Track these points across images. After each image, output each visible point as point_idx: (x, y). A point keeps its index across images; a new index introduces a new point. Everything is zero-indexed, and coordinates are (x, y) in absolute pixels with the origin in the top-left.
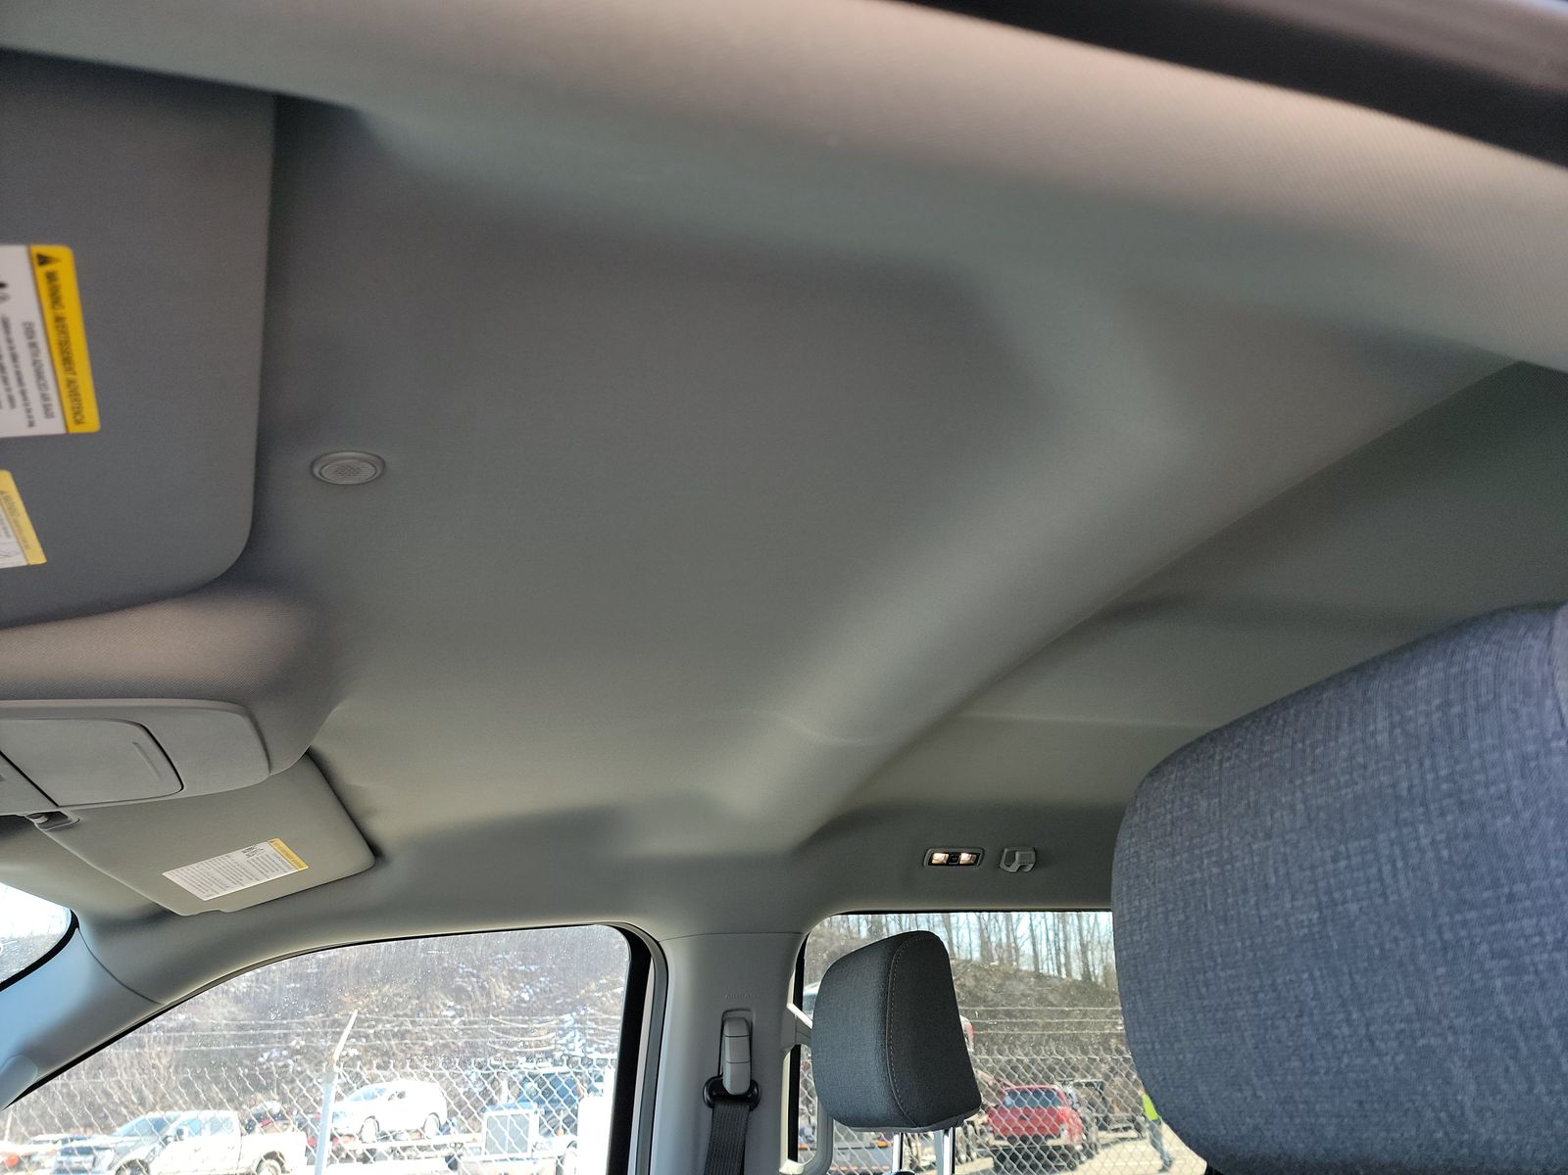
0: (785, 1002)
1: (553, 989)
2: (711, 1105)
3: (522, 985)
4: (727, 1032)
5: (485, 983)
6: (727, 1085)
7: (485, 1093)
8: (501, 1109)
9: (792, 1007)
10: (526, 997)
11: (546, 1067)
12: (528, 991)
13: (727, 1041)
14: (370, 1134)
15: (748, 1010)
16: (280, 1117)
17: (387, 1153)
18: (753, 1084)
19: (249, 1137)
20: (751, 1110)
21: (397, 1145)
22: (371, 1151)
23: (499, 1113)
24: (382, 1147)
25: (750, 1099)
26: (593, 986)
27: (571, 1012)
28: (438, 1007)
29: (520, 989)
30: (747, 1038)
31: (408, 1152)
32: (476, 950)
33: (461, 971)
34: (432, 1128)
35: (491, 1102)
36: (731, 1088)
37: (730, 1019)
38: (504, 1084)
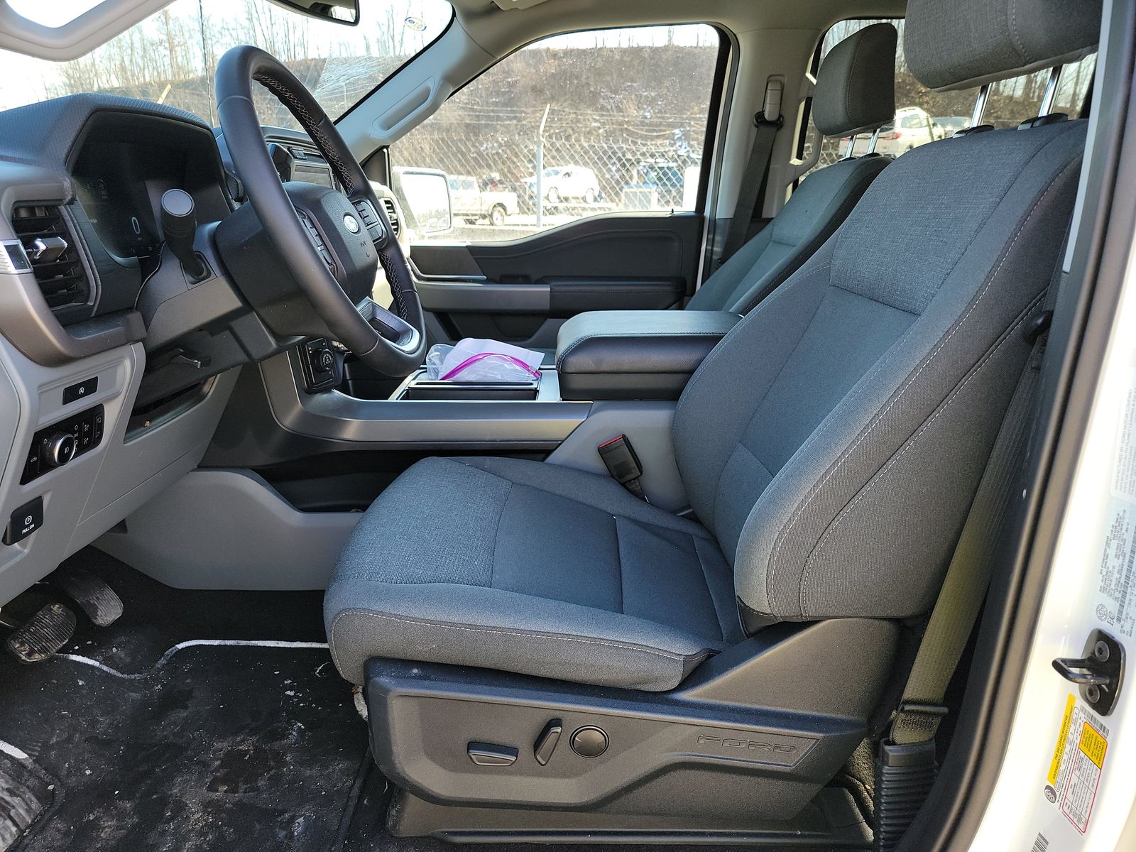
0: (805, 72)
1: (667, 111)
2: (756, 126)
3: (645, 106)
4: (769, 88)
5: (620, 105)
6: (766, 116)
7: (623, 177)
8: (632, 187)
9: (809, 75)
10: (648, 115)
11: (662, 163)
12: (649, 111)
13: (769, 92)
14: (553, 197)
15: (782, 75)
16: (501, 182)
17: (564, 210)
18: (780, 116)
19: (483, 193)
20: (778, 130)
21: (569, 205)
22: (556, 208)
23: (632, 190)
24: (561, 206)
25: (778, 124)
26: (696, 109)
27: (679, 127)
28: (588, 120)
29: (644, 109)
30: (779, 92)
31: (576, 211)
32: (613, 79)
33: (602, 94)
34: (590, 198)
35: (627, 183)
36: (769, 115)
37: (771, 81)
38: (634, 173)
